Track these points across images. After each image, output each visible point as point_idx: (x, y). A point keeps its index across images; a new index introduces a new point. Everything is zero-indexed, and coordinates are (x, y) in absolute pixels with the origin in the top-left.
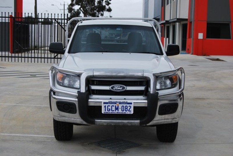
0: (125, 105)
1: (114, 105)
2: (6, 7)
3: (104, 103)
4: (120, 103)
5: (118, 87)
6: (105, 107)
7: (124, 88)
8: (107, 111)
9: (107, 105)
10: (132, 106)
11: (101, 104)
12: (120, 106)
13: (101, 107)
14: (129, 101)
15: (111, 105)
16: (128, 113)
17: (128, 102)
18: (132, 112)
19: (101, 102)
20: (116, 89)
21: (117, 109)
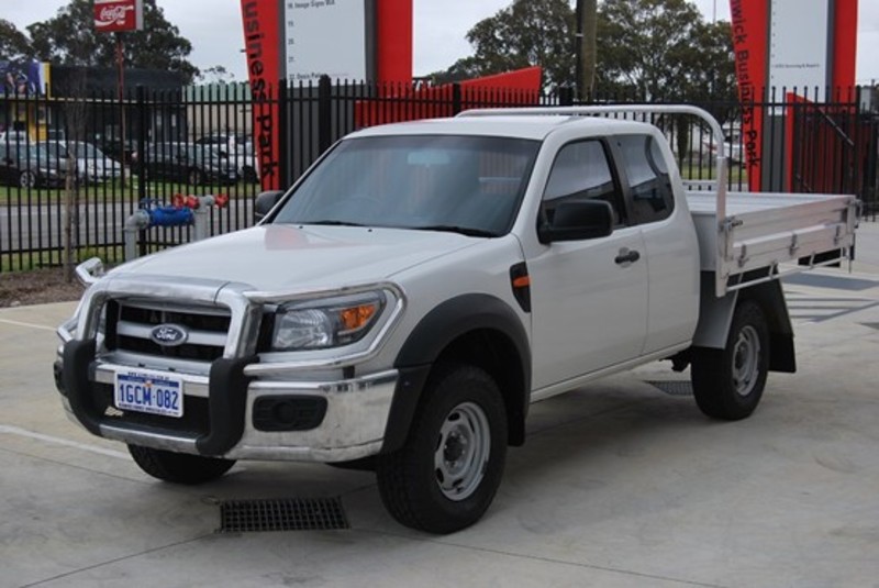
0: (164, 388)
1: (142, 385)
2: (799, 66)
3: (120, 377)
4: (154, 381)
5: (168, 332)
6: (122, 387)
7: (180, 335)
8: (126, 402)
9: (126, 383)
10: (180, 391)
11: (113, 377)
12: (155, 388)
13: (111, 387)
14: (173, 376)
15: (134, 384)
16: (170, 412)
17: (171, 379)
18: (180, 413)
19: (113, 372)
20: (161, 339)
21: (147, 397)
